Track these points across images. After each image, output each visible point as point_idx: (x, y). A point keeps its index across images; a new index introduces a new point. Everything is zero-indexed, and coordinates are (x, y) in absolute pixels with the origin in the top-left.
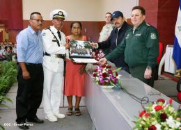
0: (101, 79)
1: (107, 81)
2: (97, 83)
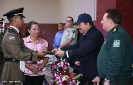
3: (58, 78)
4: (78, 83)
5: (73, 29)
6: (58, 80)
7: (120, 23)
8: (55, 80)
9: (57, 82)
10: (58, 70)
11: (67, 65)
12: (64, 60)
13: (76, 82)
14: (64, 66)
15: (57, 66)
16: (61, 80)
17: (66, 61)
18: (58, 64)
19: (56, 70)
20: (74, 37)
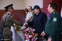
3: (27, 36)
5: (32, 12)
6: (27, 37)
7: (56, 9)
8: (26, 37)
9: (27, 38)
10: (26, 32)
11: (30, 30)
12: (29, 27)
13: (36, 38)
14: (29, 30)
15: (26, 30)
16: (29, 37)
17: (30, 28)
18: (26, 29)
19: (25, 32)
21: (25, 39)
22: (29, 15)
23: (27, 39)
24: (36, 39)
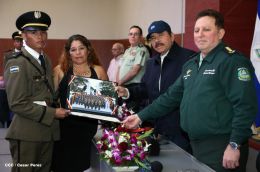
0: (115, 154)
1: (129, 158)
2: (108, 161)
3: (111, 137)
4: (147, 146)
5: (143, 49)
6: (112, 141)
8: (106, 142)
9: (110, 146)
12: (124, 105)
13: (144, 145)
14: (124, 116)
16: (117, 141)
20: (143, 64)
21: (105, 148)
22: (132, 57)
23: (109, 150)
24: (146, 149)
